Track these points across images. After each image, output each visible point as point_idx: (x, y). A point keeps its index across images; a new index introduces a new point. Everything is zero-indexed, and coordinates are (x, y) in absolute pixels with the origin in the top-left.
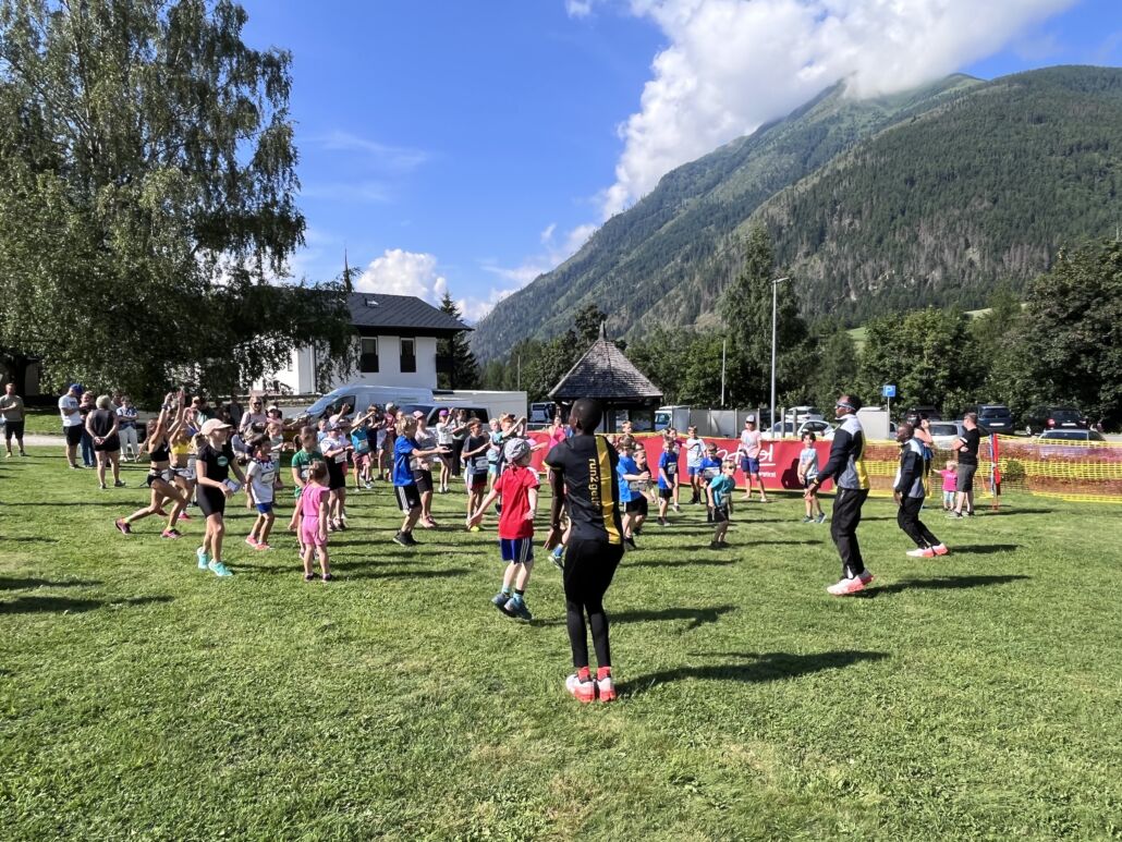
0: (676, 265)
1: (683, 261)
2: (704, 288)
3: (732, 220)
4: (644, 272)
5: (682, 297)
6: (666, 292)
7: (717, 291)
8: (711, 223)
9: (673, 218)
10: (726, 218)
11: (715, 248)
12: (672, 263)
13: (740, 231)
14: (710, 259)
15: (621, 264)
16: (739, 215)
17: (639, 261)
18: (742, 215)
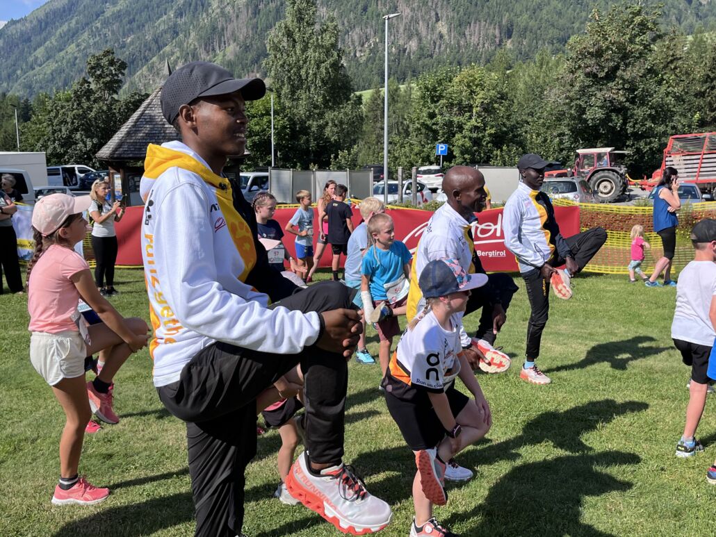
0: (170, 19)
1: (176, 17)
2: (200, 46)
11: (209, 5)
12: (165, 17)
14: (204, 15)
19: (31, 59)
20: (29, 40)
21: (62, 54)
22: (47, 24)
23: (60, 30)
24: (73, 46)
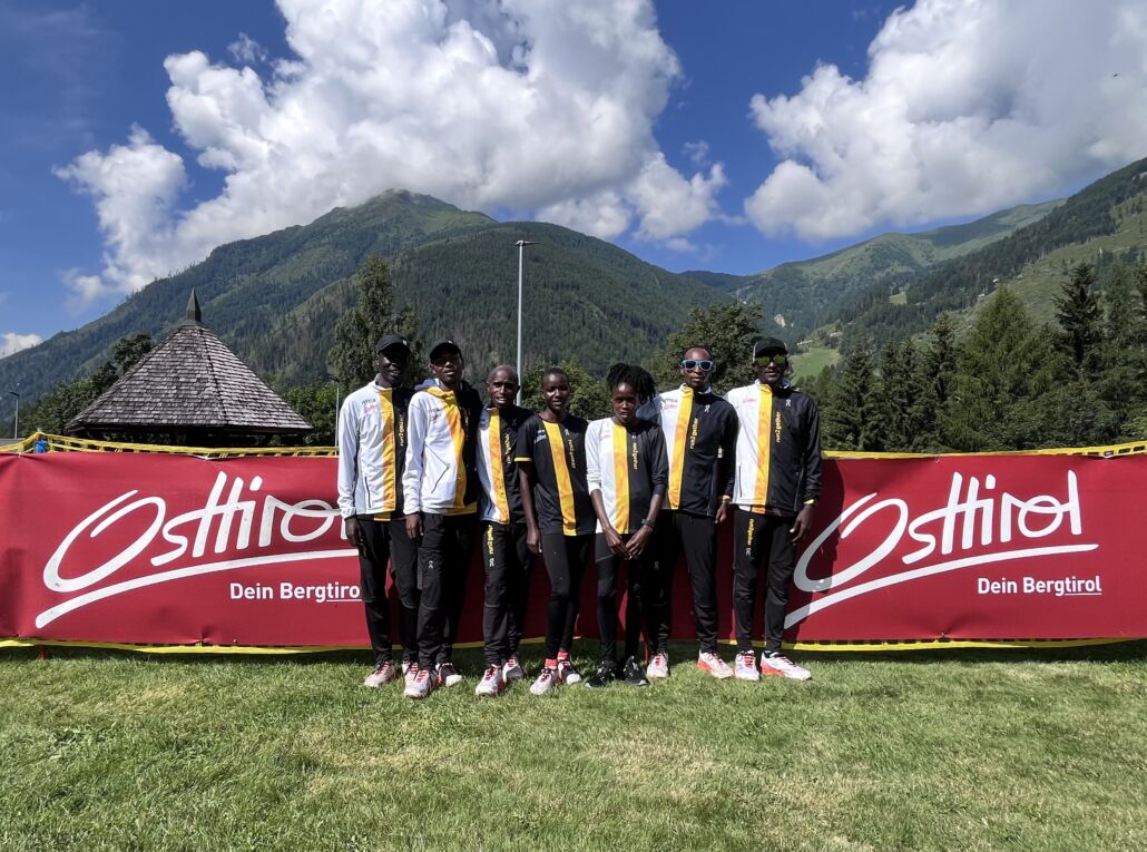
3: (288, 302)
8: (267, 302)
13: (297, 313)
19: (78, 371)
20: (78, 352)
22: (100, 338)
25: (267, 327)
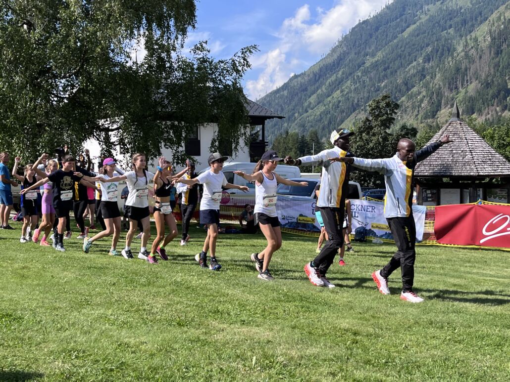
0: (419, 64)
1: (424, 62)
2: (444, 85)
3: (470, 24)
4: (389, 71)
5: (424, 93)
6: (408, 90)
7: (456, 88)
8: (450, 27)
9: (415, 23)
10: (464, 22)
11: (455, 50)
12: (415, 63)
13: (478, 33)
14: (450, 59)
15: (367, 64)
16: (476, 20)
17: (384, 62)
18: (479, 19)
19: (306, 104)
20: (306, 90)
21: (329, 99)
22: (320, 76)
23: (329, 80)
24: (338, 92)
25: (450, 50)
